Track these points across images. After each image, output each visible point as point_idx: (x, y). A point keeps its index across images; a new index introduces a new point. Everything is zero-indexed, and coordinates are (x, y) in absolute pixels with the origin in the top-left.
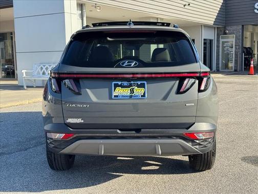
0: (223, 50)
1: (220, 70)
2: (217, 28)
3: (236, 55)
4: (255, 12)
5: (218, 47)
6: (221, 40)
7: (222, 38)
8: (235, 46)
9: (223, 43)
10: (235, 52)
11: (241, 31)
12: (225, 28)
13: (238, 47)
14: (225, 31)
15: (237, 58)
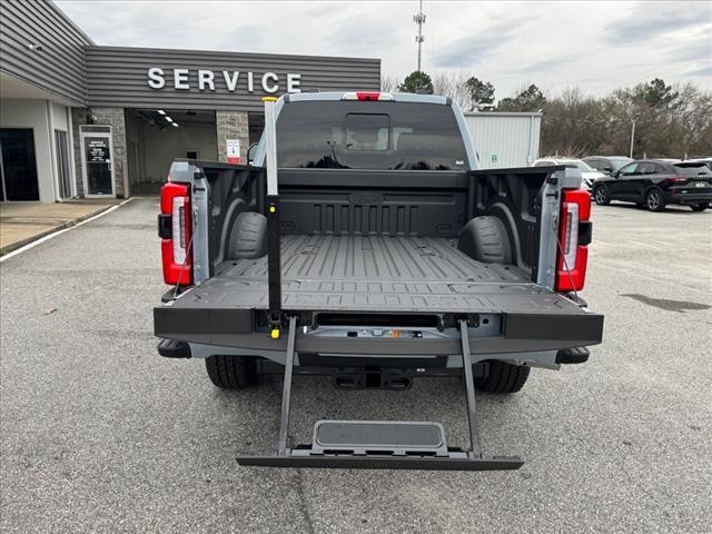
0: (89, 157)
1: (87, 195)
2: (73, 108)
3: (116, 165)
4: (148, 86)
5: (77, 148)
6: (83, 135)
7: (85, 130)
8: (115, 147)
9: (88, 140)
10: (116, 160)
11: (123, 119)
12: (88, 109)
13: (119, 150)
14: (88, 117)
15: (122, 172)
